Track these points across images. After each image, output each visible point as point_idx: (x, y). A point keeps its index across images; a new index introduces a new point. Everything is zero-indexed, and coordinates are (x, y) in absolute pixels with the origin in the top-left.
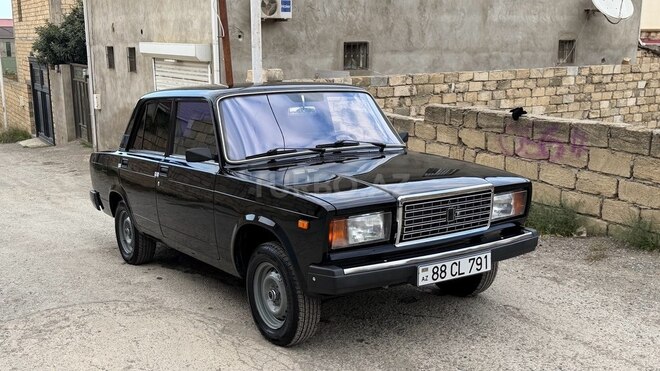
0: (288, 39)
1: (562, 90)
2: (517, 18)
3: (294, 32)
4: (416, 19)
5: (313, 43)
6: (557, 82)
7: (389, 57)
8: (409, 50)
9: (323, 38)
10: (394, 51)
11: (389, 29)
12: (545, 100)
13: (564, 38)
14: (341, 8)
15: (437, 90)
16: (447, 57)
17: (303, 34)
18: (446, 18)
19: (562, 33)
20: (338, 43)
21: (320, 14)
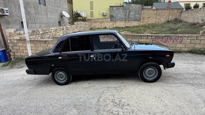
0: (7, 21)
1: (64, 31)
2: (52, 17)
3: (8, 19)
4: (35, 16)
5: (14, 21)
6: (63, 29)
7: (31, 25)
8: (35, 23)
9: (16, 20)
10: (32, 24)
11: (30, 19)
12: (62, 33)
13: (59, 21)
14: (19, 13)
15: (47, 32)
16: (42, 25)
17: (11, 19)
18: (40, 16)
19: (58, 20)
20: (20, 22)
21: (14, 14)
